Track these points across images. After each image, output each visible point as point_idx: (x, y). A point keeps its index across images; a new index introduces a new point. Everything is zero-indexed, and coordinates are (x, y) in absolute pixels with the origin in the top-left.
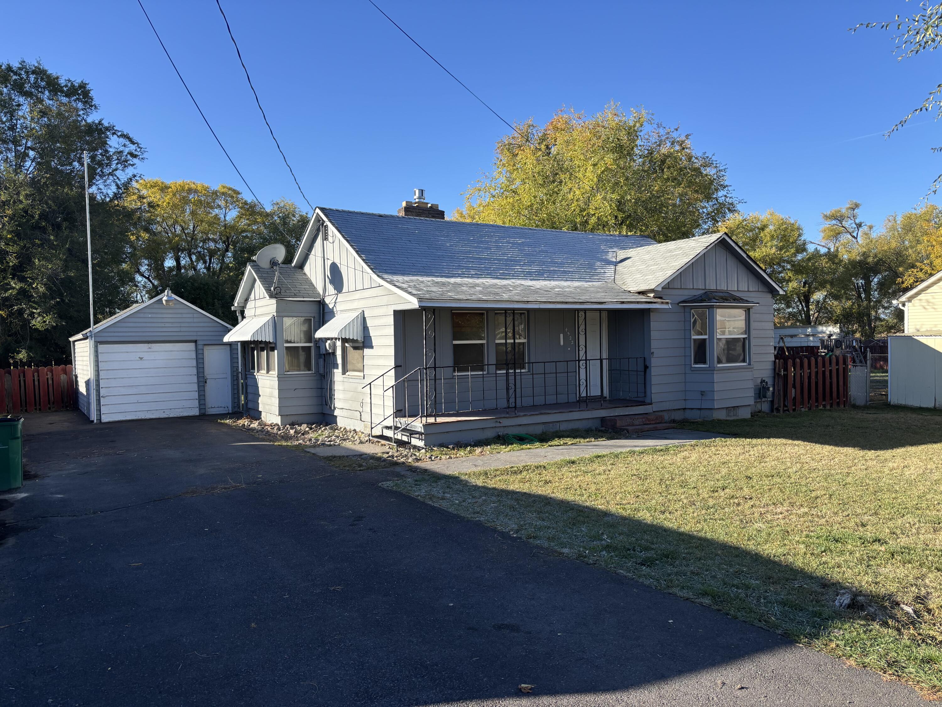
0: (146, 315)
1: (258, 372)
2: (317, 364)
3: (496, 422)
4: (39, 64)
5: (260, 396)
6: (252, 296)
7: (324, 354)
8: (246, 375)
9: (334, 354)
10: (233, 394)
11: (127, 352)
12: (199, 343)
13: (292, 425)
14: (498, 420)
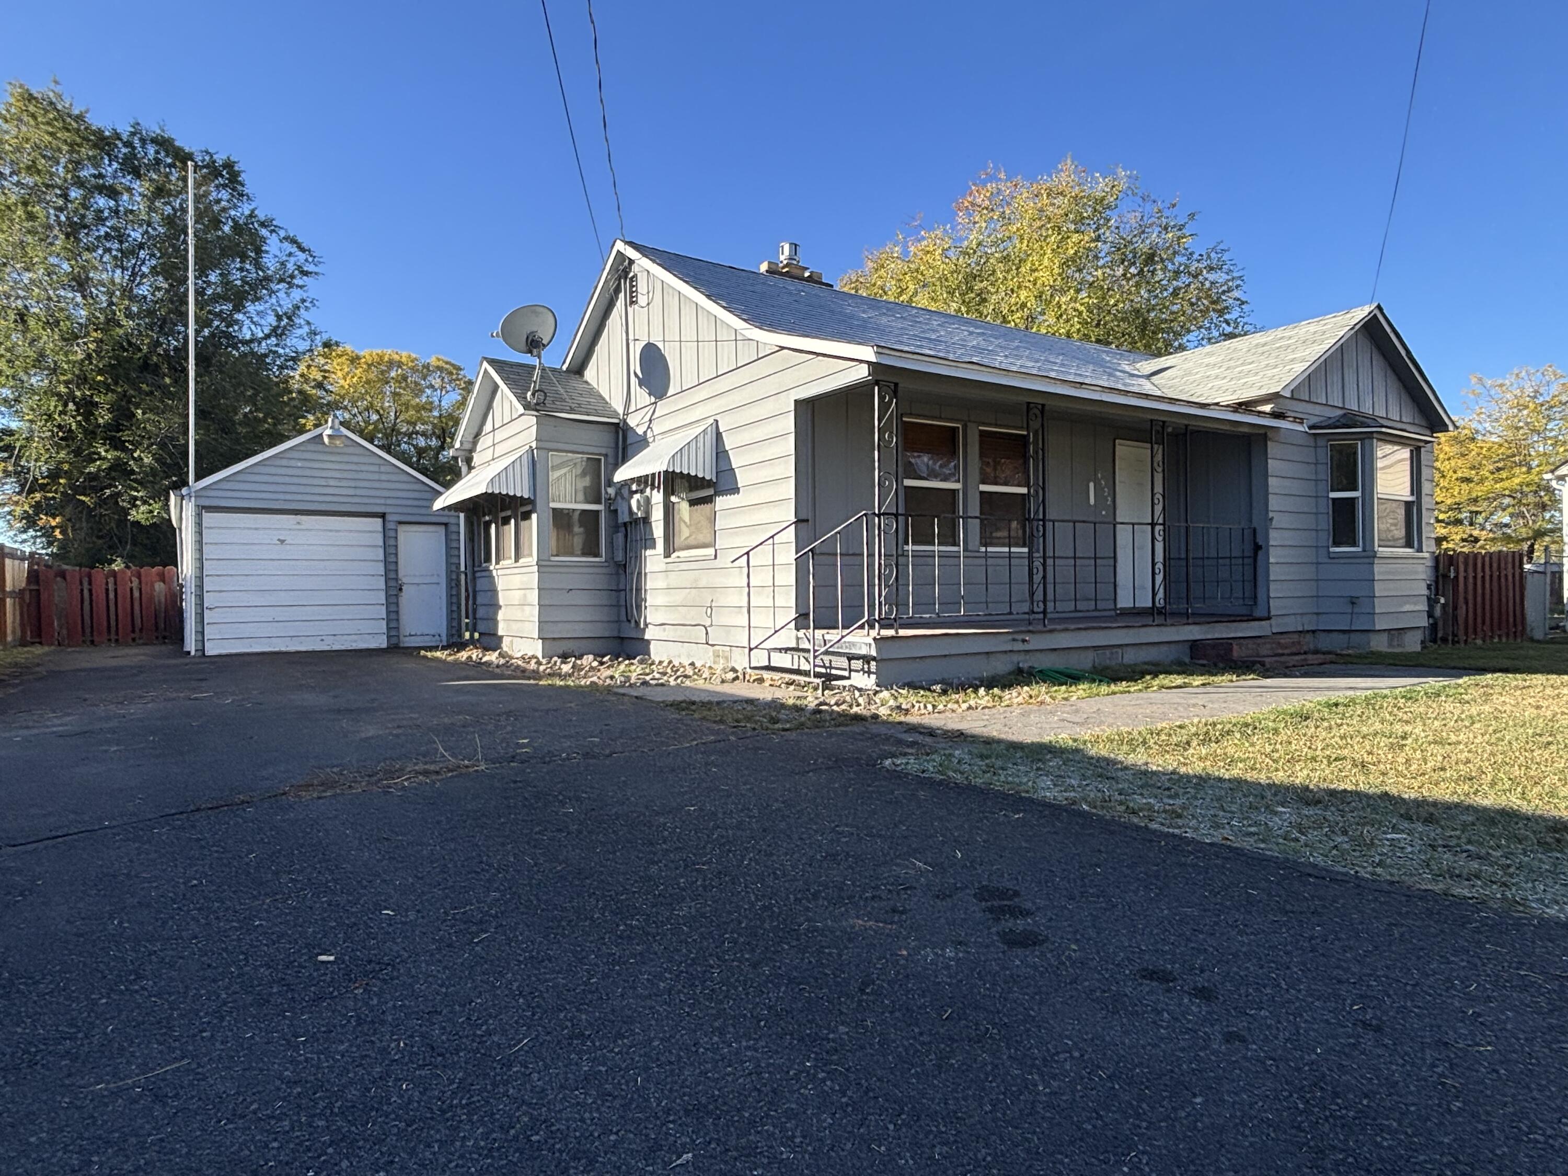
0: (293, 463)
1: (497, 563)
2: (611, 544)
3: (1014, 640)
4: (163, 131)
5: (500, 607)
6: (488, 427)
7: (625, 524)
8: (474, 572)
9: (646, 520)
10: (450, 612)
11: (256, 529)
12: (388, 517)
13: (564, 657)
14: (1020, 637)
